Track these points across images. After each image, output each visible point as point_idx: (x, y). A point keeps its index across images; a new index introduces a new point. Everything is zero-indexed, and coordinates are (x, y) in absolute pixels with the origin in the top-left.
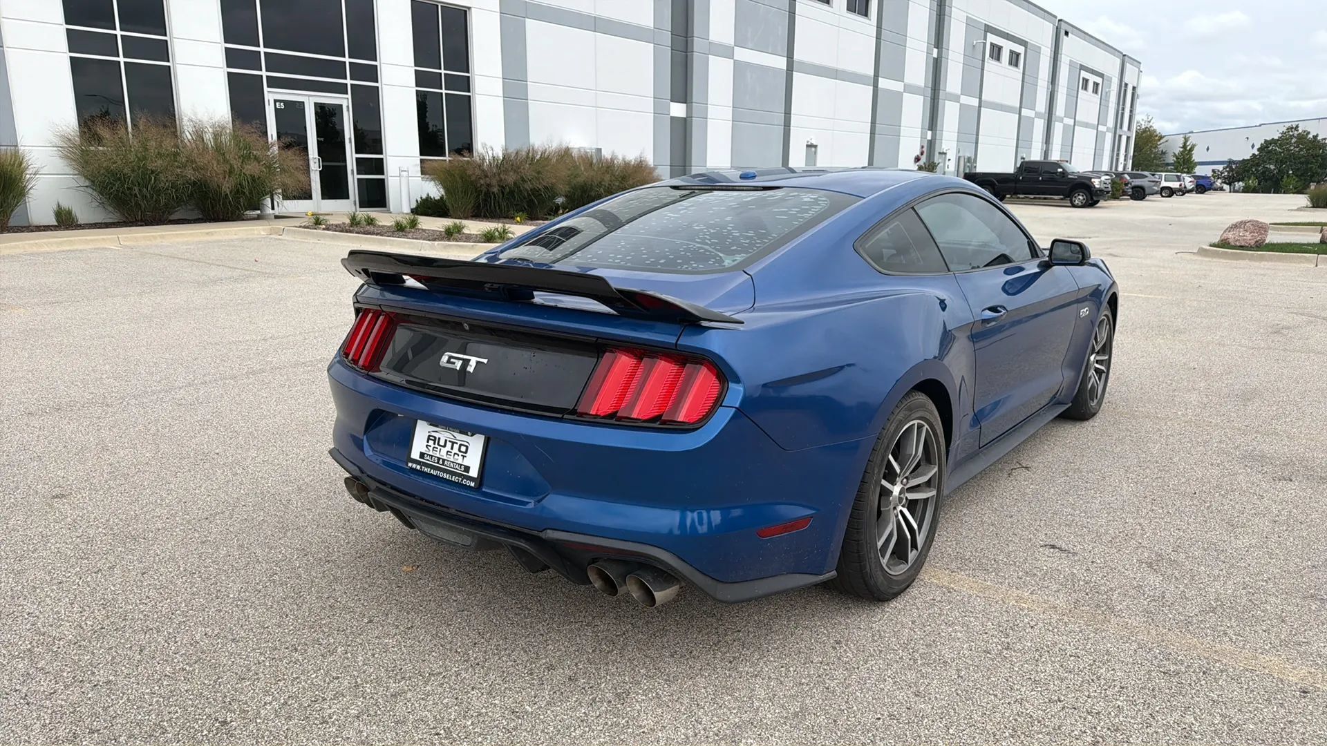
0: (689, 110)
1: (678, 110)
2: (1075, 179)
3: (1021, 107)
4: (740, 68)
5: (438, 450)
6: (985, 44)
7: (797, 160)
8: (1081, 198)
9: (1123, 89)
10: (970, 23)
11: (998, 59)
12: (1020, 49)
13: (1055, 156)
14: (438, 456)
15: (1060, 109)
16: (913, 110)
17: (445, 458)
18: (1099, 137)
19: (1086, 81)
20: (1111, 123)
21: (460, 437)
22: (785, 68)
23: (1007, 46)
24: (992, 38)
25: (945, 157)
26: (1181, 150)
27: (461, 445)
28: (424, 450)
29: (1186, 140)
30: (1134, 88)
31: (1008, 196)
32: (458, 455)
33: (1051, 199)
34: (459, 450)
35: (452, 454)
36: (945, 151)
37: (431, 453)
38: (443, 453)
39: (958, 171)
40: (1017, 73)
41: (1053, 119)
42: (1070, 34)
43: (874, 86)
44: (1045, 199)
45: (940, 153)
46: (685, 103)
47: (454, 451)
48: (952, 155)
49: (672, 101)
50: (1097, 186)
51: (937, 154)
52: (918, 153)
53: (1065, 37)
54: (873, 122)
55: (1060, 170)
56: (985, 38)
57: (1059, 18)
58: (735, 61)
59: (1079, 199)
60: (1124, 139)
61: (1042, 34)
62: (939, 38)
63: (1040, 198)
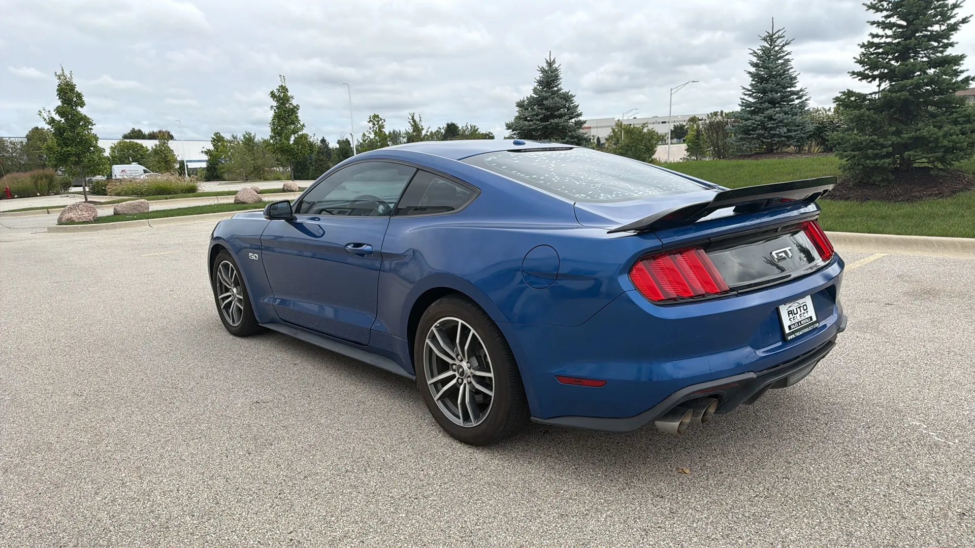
5: (796, 318)
14: (797, 321)
17: (800, 320)
21: (801, 302)
27: (803, 306)
28: (790, 323)
32: (805, 313)
34: (804, 310)
35: (802, 315)
37: (793, 322)
47: (802, 313)
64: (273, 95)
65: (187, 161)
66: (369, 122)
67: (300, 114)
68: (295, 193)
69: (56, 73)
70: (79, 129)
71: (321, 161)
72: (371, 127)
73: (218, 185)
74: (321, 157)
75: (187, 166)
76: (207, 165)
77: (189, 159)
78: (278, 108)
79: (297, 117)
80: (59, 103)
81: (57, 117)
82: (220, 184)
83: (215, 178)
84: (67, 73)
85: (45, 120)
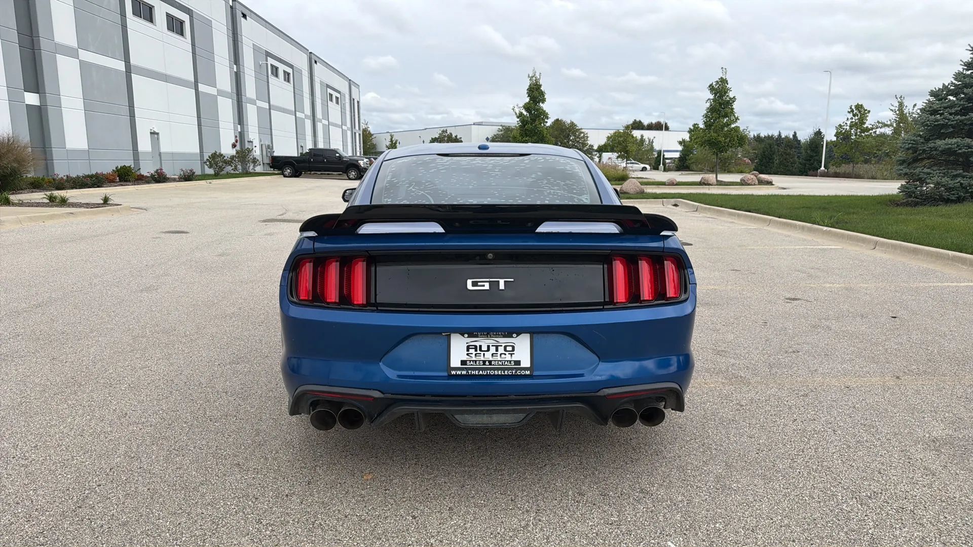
0: (43, 98)
1: (32, 99)
2: (348, 161)
3: (295, 111)
4: (84, 66)
5: (482, 355)
6: (267, 64)
7: (145, 145)
8: (353, 173)
9: (352, 102)
10: (256, 49)
11: (277, 76)
12: (289, 70)
13: (321, 146)
14: (483, 359)
15: (319, 114)
16: (226, 108)
17: (491, 359)
18: (344, 133)
19: (331, 95)
20: (349, 125)
21: (503, 341)
22: (124, 70)
23: (282, 68)
24: (271, 61)
25: (252, 145)
26: (390, 143)
27: (505, 347)
28: (465, 358)
29: (392, 137)
30: (358, 102)
31: (303, 173)
32: (505, 354)
33: (332, 174)
34: (505, 350)
35: (499, 355)
36: (252, 140)
37: (474, 359)
38: (488, 356)
39: (262, 155)
40: (290, 87)
41: (316, 120)
42: (318, 63)
43: (195, 90)
44: (328, 174)
45: (248, 142)
46: (38, 93)
47: (499, 353)
48: (256, 143)
49: (25, 91)
50: (362, 166)
51: (246, 143)
52: (234, 141)
53: (315, 65)
54: (199, 117)
55: (337, 155)
56: (267, 61)
57: (310, 51)
58: (80, 60)
59: (353, 174)
60: (357, 135)
61: (301, 62)
62: (236, 57)
63: (325, 174)
64: (711, 88)
65: (665, 151)
66: (849, 112)
67: (735, 106)
68: (710, 186)
69: (529, 75)
70: (537, 123)
71: (787, 154)
72: (849, 118)
73: (680, 175)
74: (789, 151)
75: (664, 155)
76: (680, 155)
77: (666, 149)
78: (714, 100)
79: (732, 109)
80: (528, 100)
81: (525, 113)
82: (682, 174)
83: (685, 168)
84: (537, 75)
85: (516, 114)
